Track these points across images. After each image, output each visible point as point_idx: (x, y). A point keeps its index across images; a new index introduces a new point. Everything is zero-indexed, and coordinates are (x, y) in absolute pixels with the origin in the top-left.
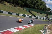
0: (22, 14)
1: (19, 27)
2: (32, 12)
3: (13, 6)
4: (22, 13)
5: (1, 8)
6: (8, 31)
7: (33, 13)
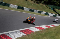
0: (45, 12)
1: (41, 26)
2: (57, 10)
3: (35, 2)
4: (45, 10)
5: (22, 4)
6: (28, 29)
7: (57, 12)
